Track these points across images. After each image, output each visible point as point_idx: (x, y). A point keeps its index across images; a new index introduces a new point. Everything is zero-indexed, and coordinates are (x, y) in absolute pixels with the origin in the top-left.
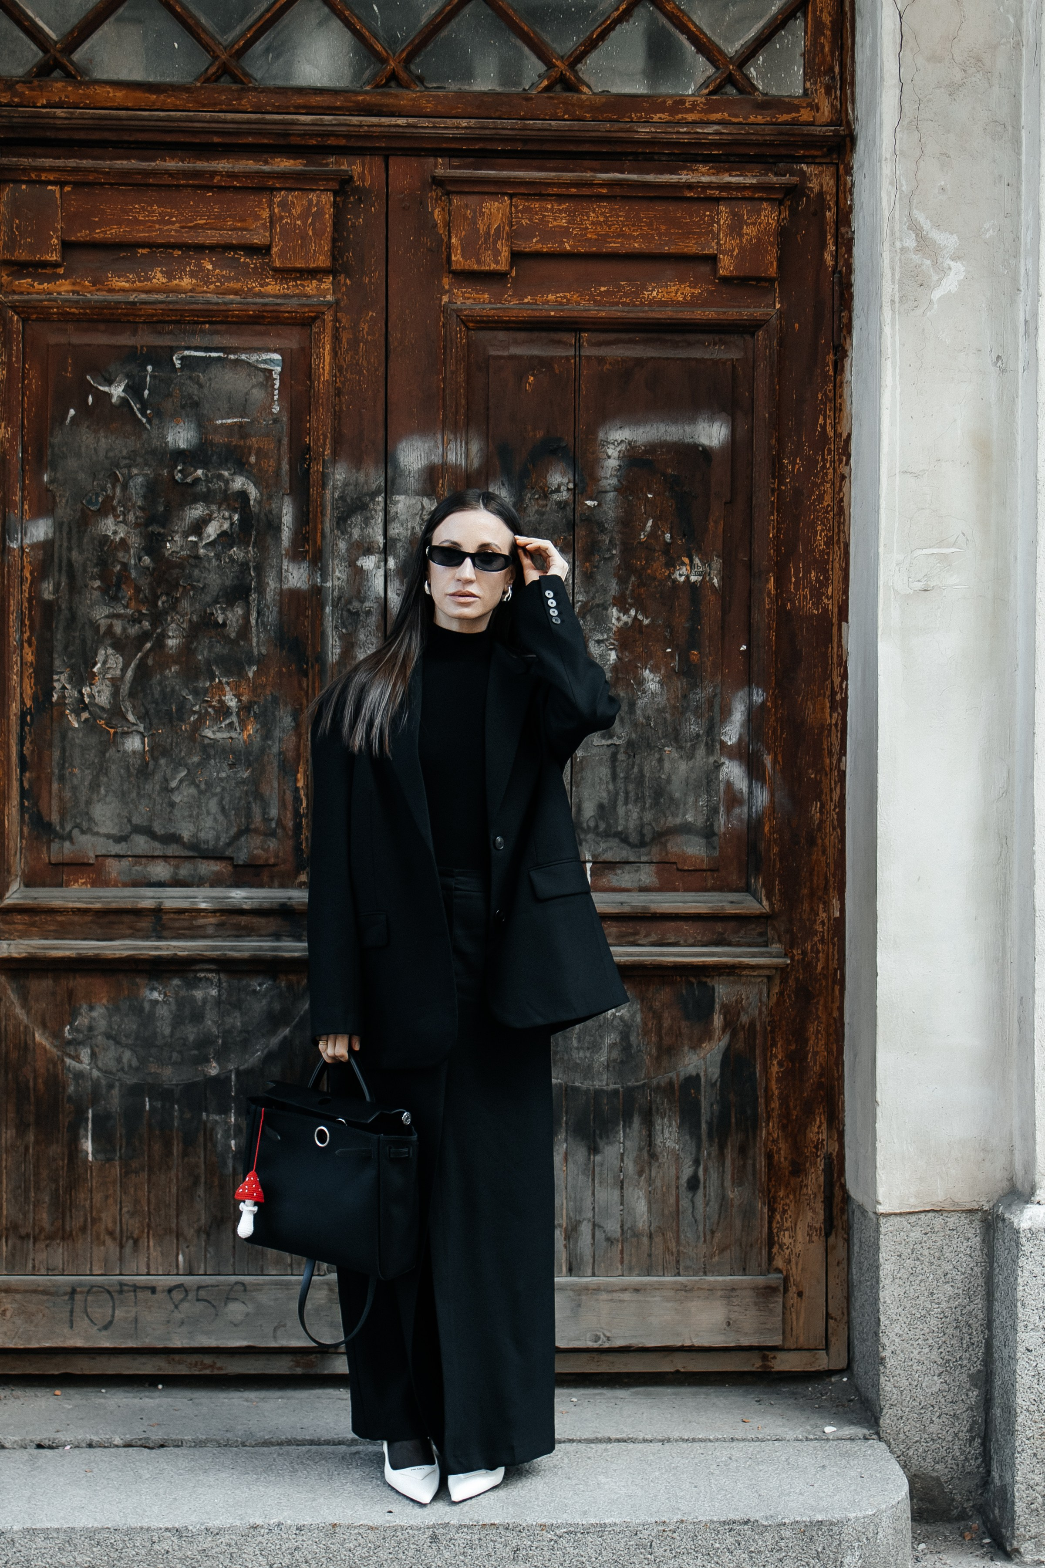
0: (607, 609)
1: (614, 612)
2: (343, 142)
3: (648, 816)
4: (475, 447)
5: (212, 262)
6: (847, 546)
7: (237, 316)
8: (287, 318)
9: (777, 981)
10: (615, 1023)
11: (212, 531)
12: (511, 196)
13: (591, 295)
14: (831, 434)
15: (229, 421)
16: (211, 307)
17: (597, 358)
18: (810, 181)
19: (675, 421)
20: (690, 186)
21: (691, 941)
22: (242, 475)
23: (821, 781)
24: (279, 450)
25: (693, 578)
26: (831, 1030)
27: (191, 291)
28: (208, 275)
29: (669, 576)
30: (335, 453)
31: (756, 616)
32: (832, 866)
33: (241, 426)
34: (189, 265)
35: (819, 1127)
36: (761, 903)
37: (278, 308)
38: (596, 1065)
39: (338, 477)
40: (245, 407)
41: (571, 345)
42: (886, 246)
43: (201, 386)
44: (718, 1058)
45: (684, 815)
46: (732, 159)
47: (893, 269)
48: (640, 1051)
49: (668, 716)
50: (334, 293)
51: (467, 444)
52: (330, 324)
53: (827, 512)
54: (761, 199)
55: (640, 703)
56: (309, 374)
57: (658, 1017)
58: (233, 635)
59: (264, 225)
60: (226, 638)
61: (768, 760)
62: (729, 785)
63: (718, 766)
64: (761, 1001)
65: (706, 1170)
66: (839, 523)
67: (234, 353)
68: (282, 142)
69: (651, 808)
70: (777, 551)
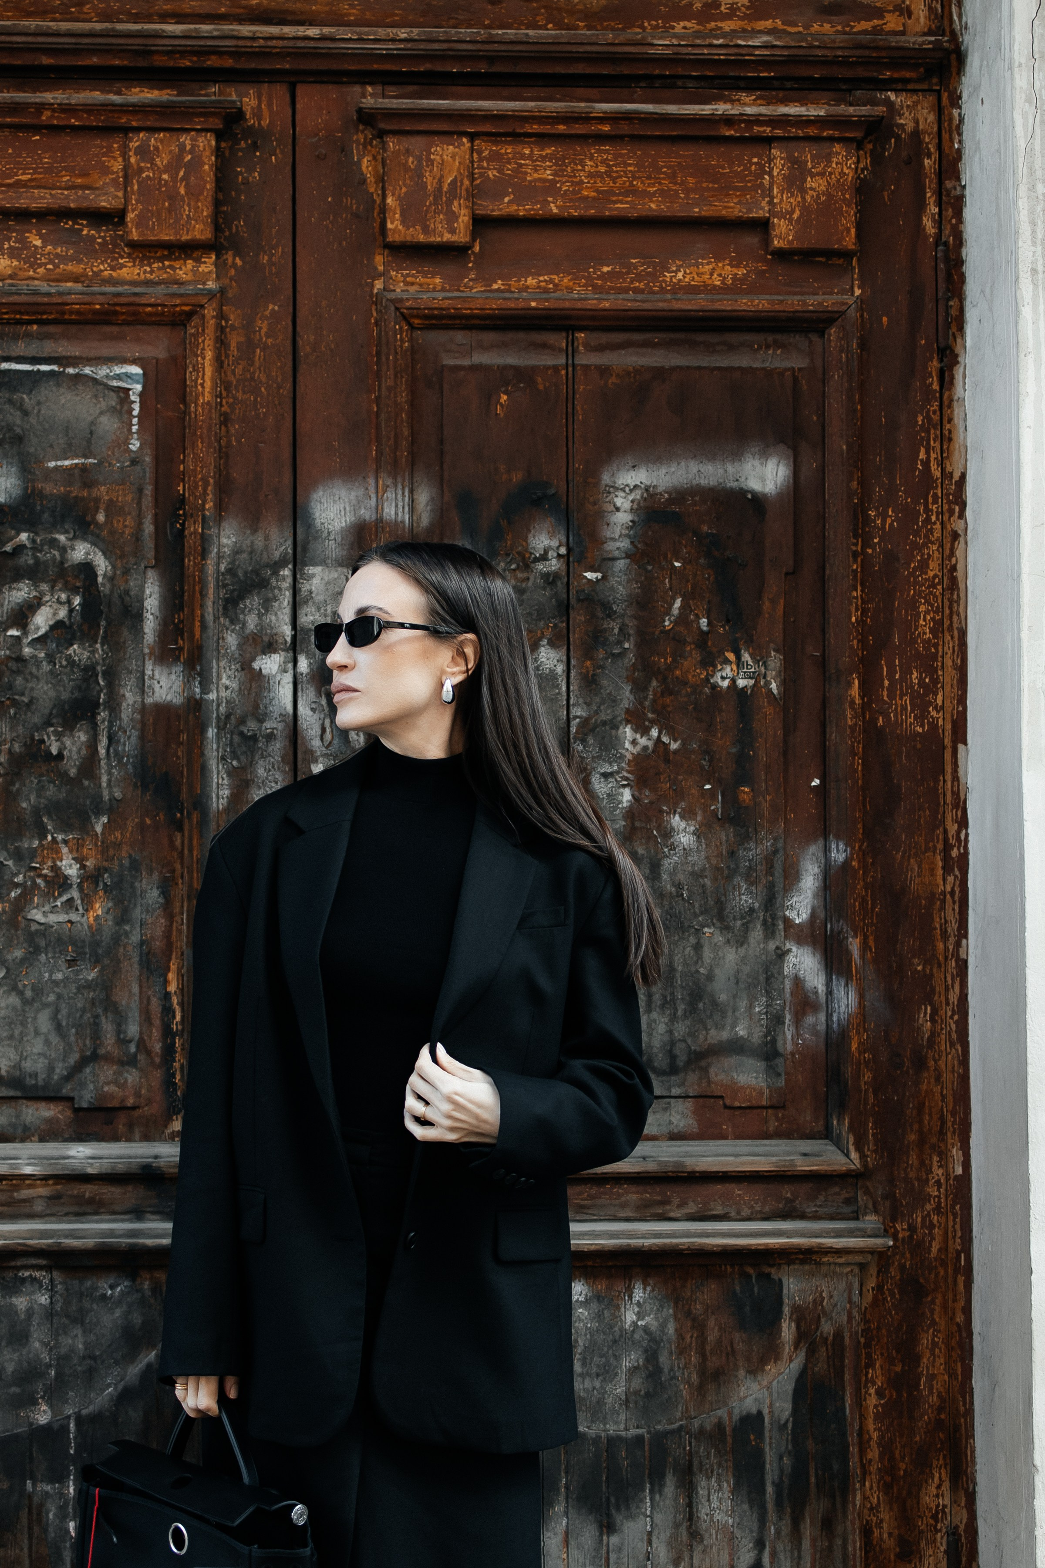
0: (616, 728)
1: (628, 732)
2: (229, 63)
3: (681, 1029)
4: (423, 497)
5: (41, 236)
6: (963, 634)
7: (78, 312)
8: (150, 314)
9: (873, 1271)
10: (637, 1336)
11: (42, 621)
12: (472, 137)
13: (589, 278)
14: (937, 473)
15: (67, 463)
16: (39, 299)
17: (598, 367)
18: (901, 116)
19: (712, 458)
20: (728, 120)
21: (746, 1212)
22: (84, 539)
23: (932, 975)
24: (139, 503)
25: (741, 683)
26: (953, 1343)
27: (11, 277)
28: (35, 253)
29: (707, 680)
30: (220, 507)
31: (833, 736)
32: (950, 1099)
33: (84, 469)
34: (9, 239)
35: (939, 1487)
36: (847, 1155)
37: (137, 300)
38: (609, 1400)
39: (224, 541)
40: (89, 441)
41: (560, 350)
42: (1023, 190)
43: (26, 413)
44: (790, 1387)
45: (734, 1026)
46: (788, 85)
47: (1033, 223)
48: (674, 1378)
49: (708, 882)
50: (218, 278)
51: (411, 492)
52: (212, 322)
53: (934, 586)
54: (832, 139)
55: (667, 864)
56: (183, 393)
57: (700, 1327)
58: (73, 772)
59: (115, 181)
60: (63, 776)
61: (854, 945)
62: (798, 981)
63: (781, 955)
64: (850, 1302)
65: (774, 1555)
66: (951, 601)
67: (74, 366)
68: (141, 63)
69: (685, 1016)
70: (863, 642)
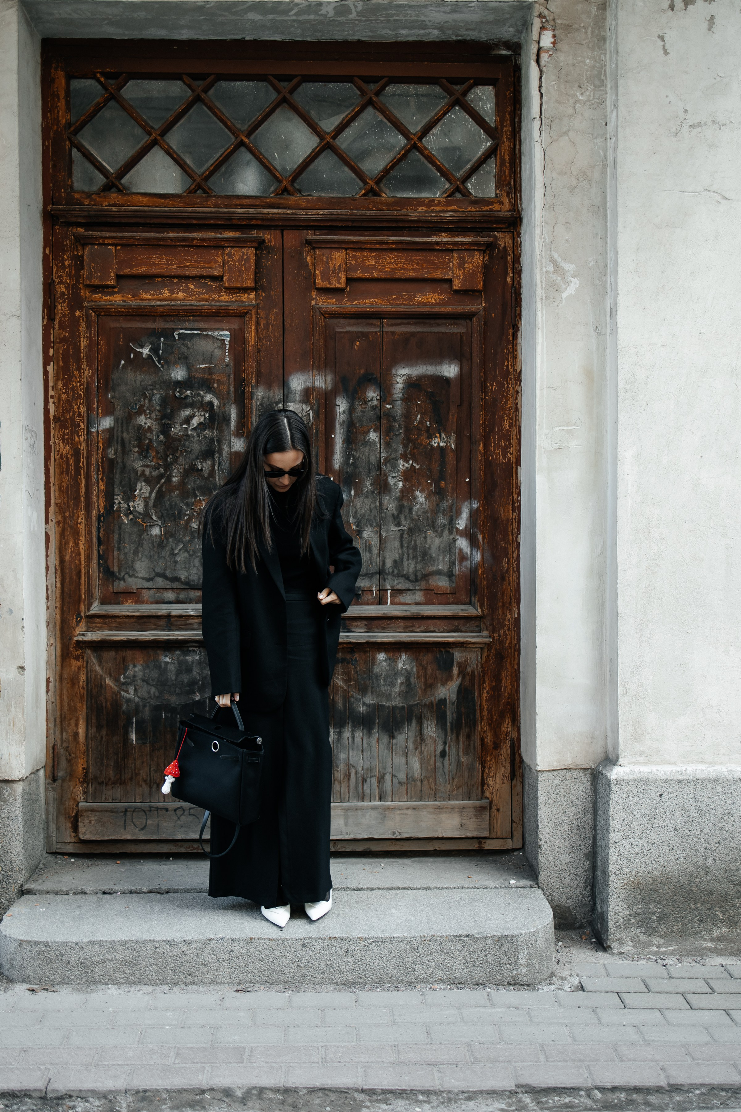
0: (397, 460)
1: (401, 462)
2: (260, 222)
3: (419, 566)
4: (329, 378)
5: (193, 285)
6: (520, 427)
7: (207, 312)
8: (232, 313)
9: (486, 650)
10: (403, 672)
11: (195, 422)
12: (346, 249)
13: (388, 300)
14: (511, 370)
15: (203, 366)
16: (193, 308)
17: (391, 332)
18: (499, 241)
19: (431, 364)
20: (437, 243)
21: (442, 630)
22: (210, 393)
23: (507, 548)
24: (229, 380)
25: (441, 445)
26: (514, 675)
27: (183, 300)
28: (191, 291)
29: (429, 443)
30: (257, 382)
31: (474, 463)
32: (514, 591)
33: (209, 368)
34: (182, 286)
35: (508, 724)
36: (477, 610)
37: (227, 308)
38: (393, 694)
39: (259, 394)
40: (211, 358)
41: (378, 326)
43: (189, 348)
44: (456, 690)
45: (438, 565)
46: (459, 230)
48: (416, 686)
49: (429, 515)
50: (256, 300)
51: (325, 376)
52: (254, 316)
53: (510, 410)
54: (474, 250)
55: (415, 508)
56: (244, 341)
57: (425, 669)
58: (206, 475)
59: (220, 265)
60: (203, 477)
61: (480, 537)
62: (460, 550)
63: (455, 540)
64: (477, 660)
65: (450, 747)
66: (516, 416)
67: (205, 331)
68: (228, 223)
69: (421, 562)
70: (484, 430)
